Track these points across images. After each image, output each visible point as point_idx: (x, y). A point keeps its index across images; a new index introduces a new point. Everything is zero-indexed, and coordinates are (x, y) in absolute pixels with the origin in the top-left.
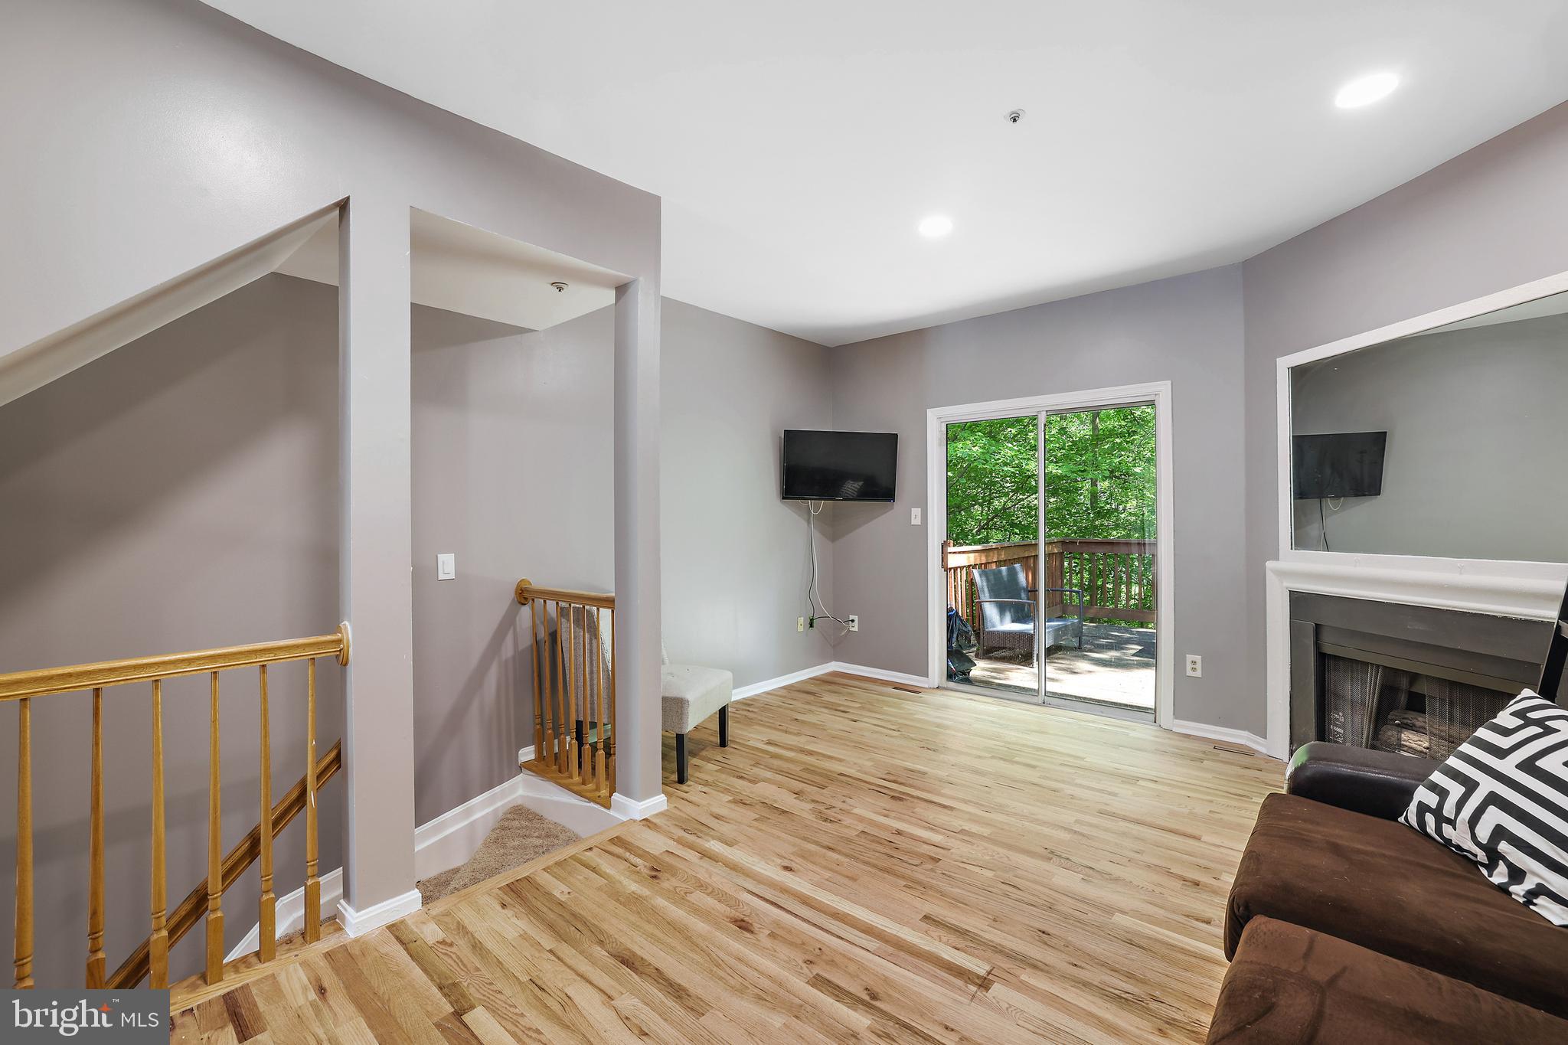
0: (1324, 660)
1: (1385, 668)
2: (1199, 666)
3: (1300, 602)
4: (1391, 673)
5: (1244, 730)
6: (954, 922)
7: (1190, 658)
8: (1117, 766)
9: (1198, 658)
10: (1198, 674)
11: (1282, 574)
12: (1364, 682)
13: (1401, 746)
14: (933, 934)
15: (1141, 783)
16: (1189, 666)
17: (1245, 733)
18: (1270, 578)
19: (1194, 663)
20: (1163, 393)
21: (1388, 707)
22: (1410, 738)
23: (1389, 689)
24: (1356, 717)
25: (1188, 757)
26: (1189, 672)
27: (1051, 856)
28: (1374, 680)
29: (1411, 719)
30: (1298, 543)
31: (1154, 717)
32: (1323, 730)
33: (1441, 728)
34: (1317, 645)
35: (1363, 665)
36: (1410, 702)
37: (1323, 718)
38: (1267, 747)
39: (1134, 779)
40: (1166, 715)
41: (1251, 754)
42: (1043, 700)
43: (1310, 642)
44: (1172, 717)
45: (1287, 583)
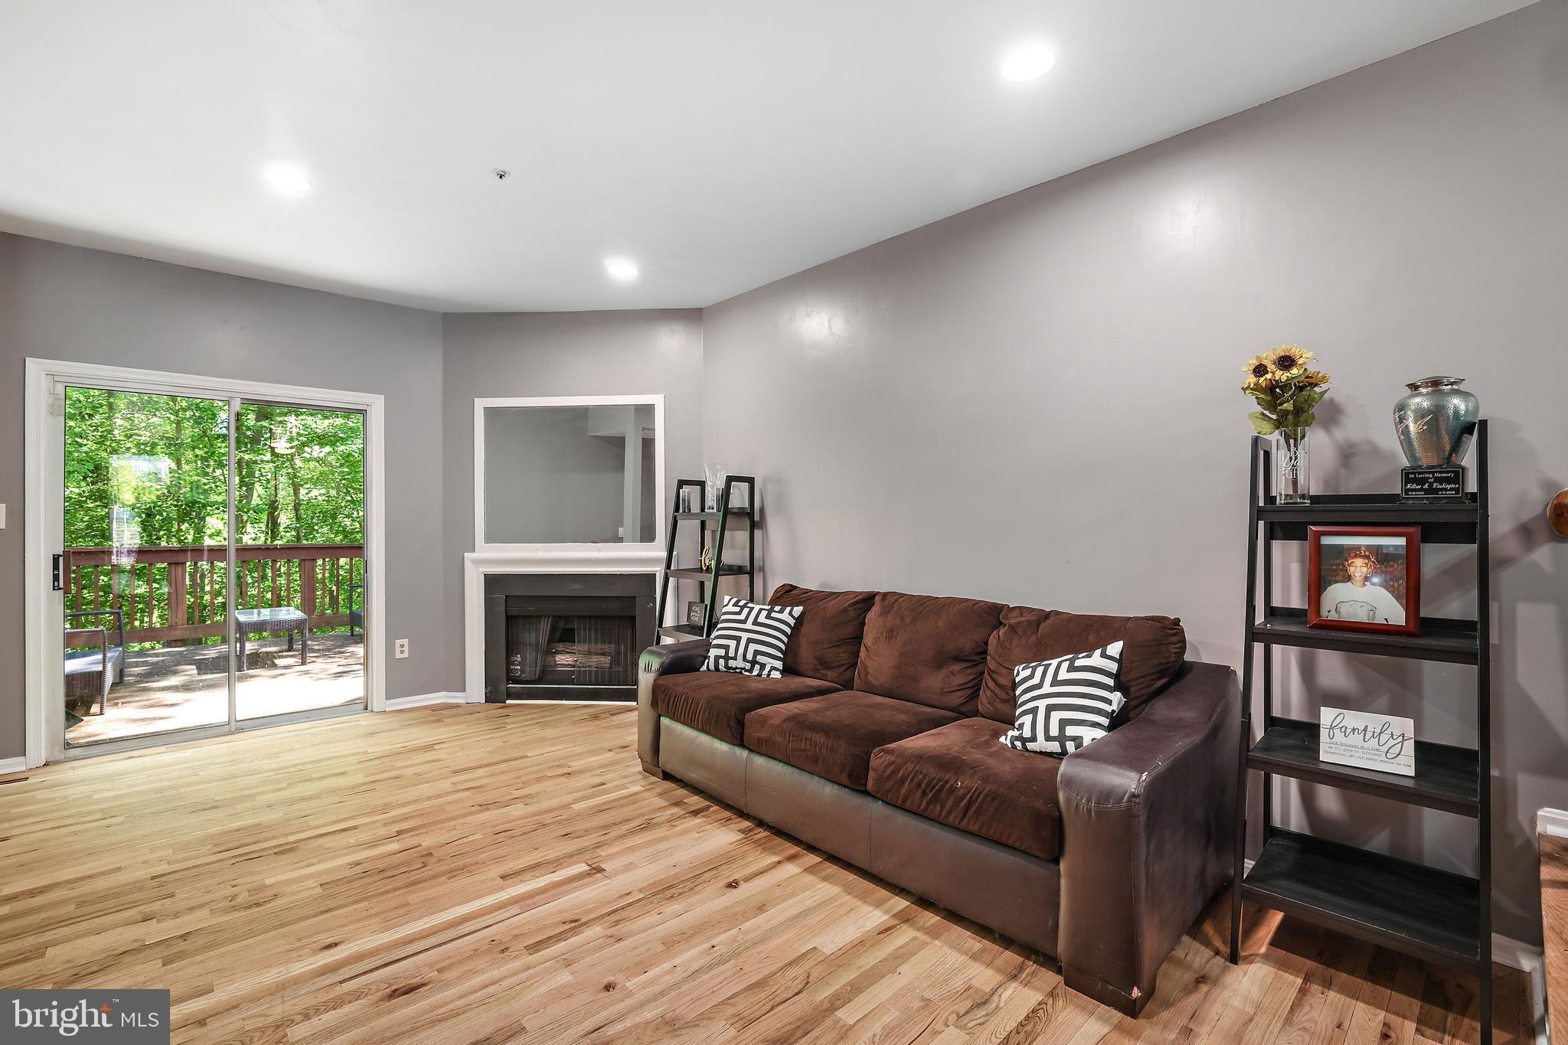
0: (509, 618)
1: (553, 616)
2: (406, 649)
3: (493, 583)
4: (557, 618)
5: (441, 692)
6: (521, 867)
7: (398, 642)
8: (403, 745)
9: (405, 641)
10: (406, 655)
11: (477, 562)
12: (537, 630)
13: (556, 665)
14: (537, 875)
15: (436, 747)
16: (398, 649)
17: (443, 693)
18: (468, 566)
19: (402, 646)
20: (376, 406)
21: (551, 641)
22: (564, 660)
23: (553, 630)
24: (530, 656)
25: (429, 722)
26: (398, 656)
27: (485, 807)
28: (545, 626)
29: (561, 647)
30: (489, 539)
31: (362, 706)
32: (508, 670)
33: (585, 647)
34: (506, 611)
35: (540, 617)
36: (564, 636)
37: (509, 662)
38: (466, 698)
39: (429, 748)
40: (379, 701)
41: (458, 706)
42: (234, 727)
43: (501, 609)
44: (387, 699)
45: (481, 570)
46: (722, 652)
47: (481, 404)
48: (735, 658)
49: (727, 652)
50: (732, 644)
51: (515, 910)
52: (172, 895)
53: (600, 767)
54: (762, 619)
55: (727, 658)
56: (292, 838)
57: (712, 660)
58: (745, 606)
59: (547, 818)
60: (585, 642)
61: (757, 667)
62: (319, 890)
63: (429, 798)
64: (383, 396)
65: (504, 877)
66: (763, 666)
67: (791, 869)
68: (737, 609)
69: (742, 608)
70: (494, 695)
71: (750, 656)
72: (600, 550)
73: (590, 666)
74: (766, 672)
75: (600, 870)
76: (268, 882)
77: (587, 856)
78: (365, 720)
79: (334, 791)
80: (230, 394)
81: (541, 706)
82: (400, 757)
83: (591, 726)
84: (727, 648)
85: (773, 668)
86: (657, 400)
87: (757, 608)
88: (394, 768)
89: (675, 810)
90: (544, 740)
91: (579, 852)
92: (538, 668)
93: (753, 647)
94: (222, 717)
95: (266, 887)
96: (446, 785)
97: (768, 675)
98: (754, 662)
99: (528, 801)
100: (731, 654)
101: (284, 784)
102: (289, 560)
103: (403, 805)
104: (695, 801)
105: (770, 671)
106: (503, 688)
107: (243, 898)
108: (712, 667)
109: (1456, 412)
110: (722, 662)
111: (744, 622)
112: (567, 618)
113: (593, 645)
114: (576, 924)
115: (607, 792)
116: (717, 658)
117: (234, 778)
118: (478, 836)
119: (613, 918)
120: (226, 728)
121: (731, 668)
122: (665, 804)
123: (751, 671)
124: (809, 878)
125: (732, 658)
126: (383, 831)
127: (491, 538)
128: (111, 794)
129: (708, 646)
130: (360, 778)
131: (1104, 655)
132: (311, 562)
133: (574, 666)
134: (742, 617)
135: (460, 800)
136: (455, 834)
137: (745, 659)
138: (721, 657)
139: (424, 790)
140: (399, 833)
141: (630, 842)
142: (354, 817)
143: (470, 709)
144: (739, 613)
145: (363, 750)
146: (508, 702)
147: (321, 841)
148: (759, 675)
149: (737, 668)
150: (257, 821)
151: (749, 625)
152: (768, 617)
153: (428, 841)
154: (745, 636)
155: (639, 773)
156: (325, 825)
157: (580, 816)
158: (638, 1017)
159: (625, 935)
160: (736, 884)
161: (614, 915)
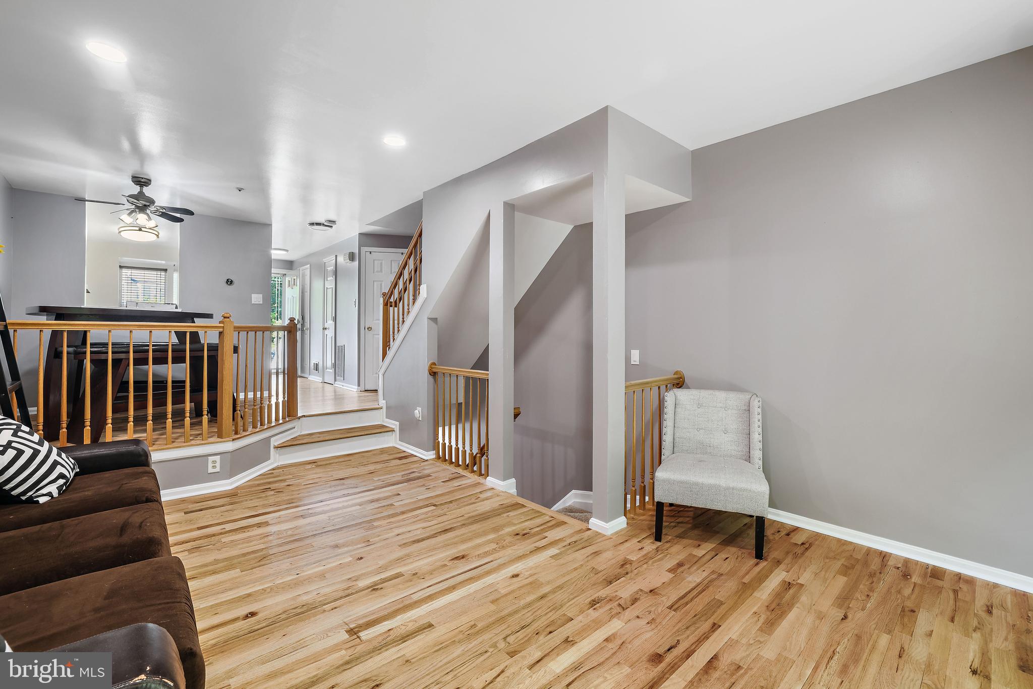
51: (415, 597)
65: (430, 626)
75: (350, 630)
119: (350, 590)
158: (350, 548)
159: (343, 581)
160: (246, 617)
161: (348, 594)
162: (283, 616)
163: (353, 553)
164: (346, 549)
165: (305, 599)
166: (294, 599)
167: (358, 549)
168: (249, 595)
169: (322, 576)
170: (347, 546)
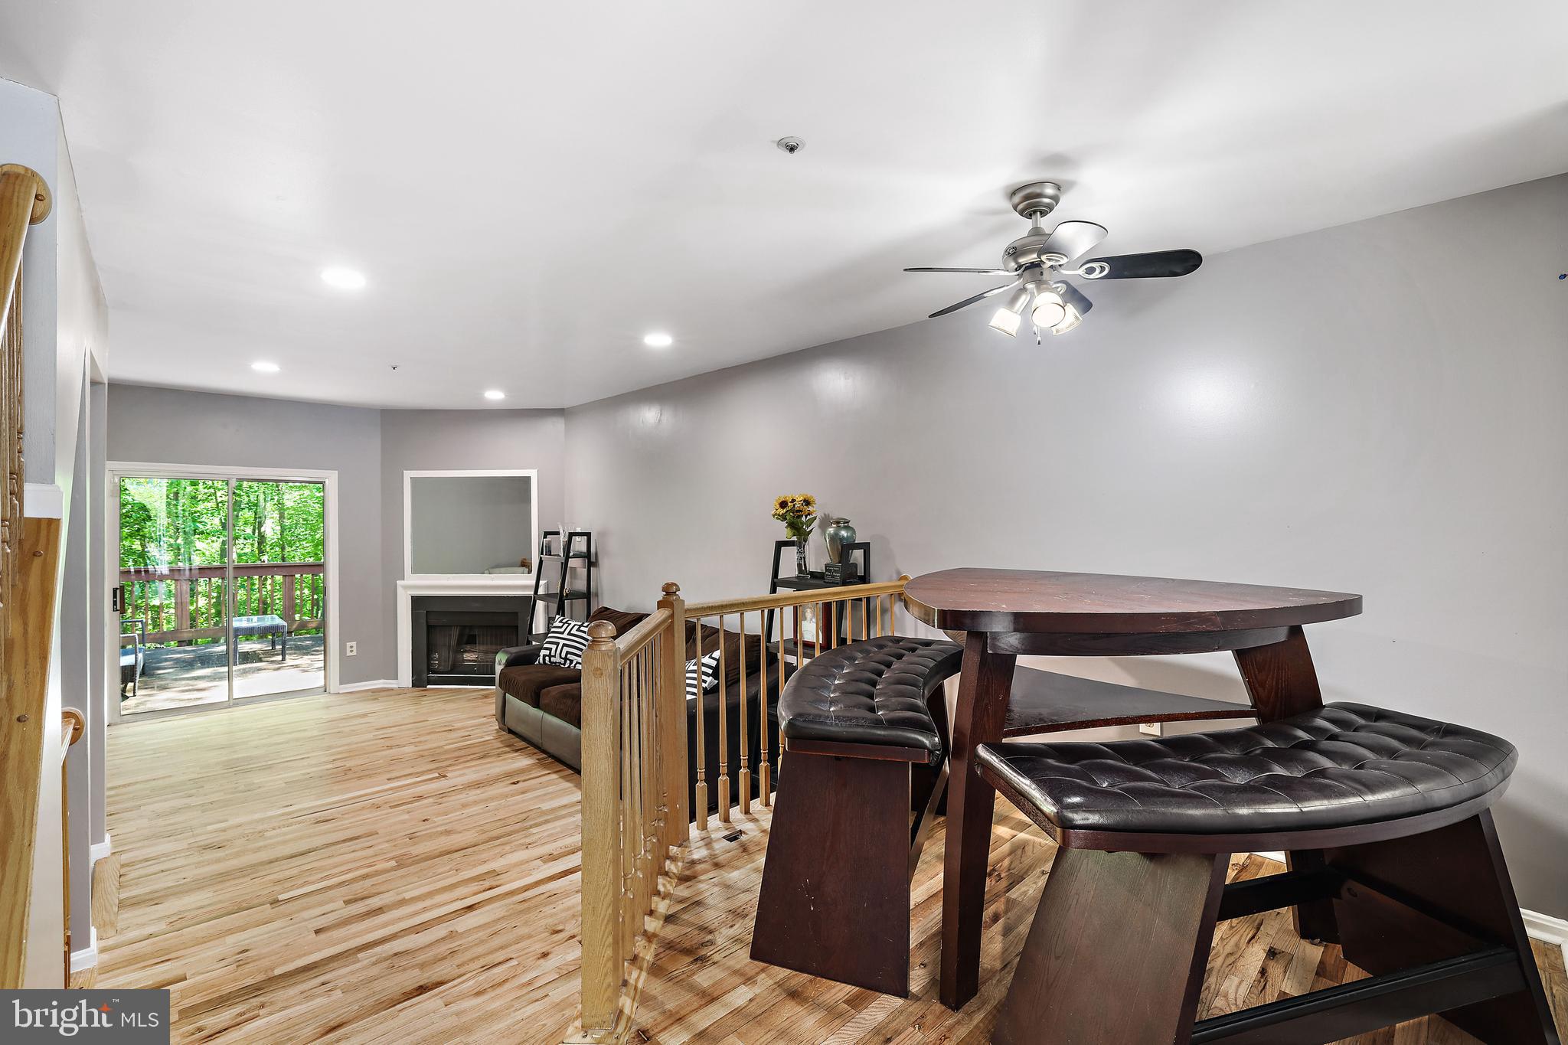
0: (429, 628)
1: (460, 626)
2: (354, 649)
3: (417, 602)
4: (463, 627)
5: (380, 679)
7: (349, 644)
9: (354, 644)
10: (354, 653)
11: (406, 587)
12: (449, 636)
13: (464, 661)
15: (370, 714)
16: (348, 649)
17: (382, 680)
18: (400, 590)
19: (351, 647)
20: (332, 479)
21: (459, 643)
22: (468, 656)
23: (461, 635)
24: (445, 653)
25: (368, 700)
26: (349, 654)
27: (390, 747)
28: (455, 633)
29: (468, 647)
30: (415, 571)
31: (323, 689)
32: (429, 665)
33: (481, 648)
34: (427, 622)
35: (451, 626)
36: (468, 639)
37: (429, 658)
38: (398, 684)
39: (365, 715)
40: (335, 685)
41: (392, 689)
42: (234, 703)
43: (423, 621)
44: (341, 683)
45: (409, 592)
46: (547, 652)
47: (408, 475)
48: (555, 656)
49: (550, 653)
50: (554, 647)
51: (391, 792)
52: (203, 787)
53: (471, 727)
54: (574, 631)
55: (550, 656)
56: (270, 763)
57: (541, 657)
58: (566, 622)
59: (426, 753)
60: (483, 644)
61: (568, 662)
62: (284, 785)
63: (356, 743)
64: (337, 472)
65: (388, 779)
66: (571, 661)
67: (554, 776)
68: (561, 624)
69: (564, 624)
70: (419, 681)
71: (563, 655)
72: (492, 579)
73: (487, 662)
74: (573, 665)
75: (445, 776)
76: (256, 781)
77: (439, 771)
78: (323, 699)
79: (297, 740)
80: (227, 476)
81: (451, 689)
82: (344, 721)
83: (480, 702)
84: (550, 649)
85: (577, 663)
86: (533, 474)
87: (573, 623)
88: (338, 727)
89: (507, 749)
90: (444, 710)
91: (437, 768)
92: (450, 663)
93: (566, 649)
94: (224, 697)
95: (254, 783)
96: (371, 736)
97: (575, 666)
98: (566, 659)
99: (416, 744)
100: (553, 653)
101: (266, 736)
102: (272, 576)
103: (340, 747)
104: (523, 744)
105: (575, 665)
106: (425, 676)
107: (242, 788)
108: (541, 661)
109: (843, 536)
110: (547, 658)
111: (562, 633)
112: (471, 627)
113: (489, 646)
114: (421, 798)
115: (470, 740)
116: (544, 656)
117: (232, 732)
118: (381, 761)
119: (441, 796)
120: (227, 704)
121: (553, 662)
122: (502, 746)
123: (564, 664)
124: (561, 780)
125: (553, 656)
126: (326, 759)
127: (416, 570)
128: (156, 741)
129: (541, 648)
130: (315, 733)
131: (711, 657)
132: (291, 578)
133: (475, 661)
134: (562, 630)
135: (376, 744)
136: (367, 761)
137: (561, 657)
138: (547, 655)
139: (354, 739)
140: (334, 760)
141: (468, 764)
142: (308, 753)
143: (401, 691)
144: (561, 627)
145: (319, 717)
146: (428, 687)
147: (286, 764)
148: (569, 667)
149: (556, 662)
150: (249, 754)
151: (565, 636)
152: (578, 630)
153: (349, 764)
154: (562, 642)
155: (496, 730)
156: (290, 757)
157: (447, 752)
158: (434, 830)
159: (444, 803)
160: (518, 782)
161: (443, 795)
162: (491, 783)
163: (432, 825)
164: (439, 829)
165: (478, 791)
166: (486, 791)
167: (426, 830)
168: (523, 793)
169: (464, 806)
170: (437, 832)
